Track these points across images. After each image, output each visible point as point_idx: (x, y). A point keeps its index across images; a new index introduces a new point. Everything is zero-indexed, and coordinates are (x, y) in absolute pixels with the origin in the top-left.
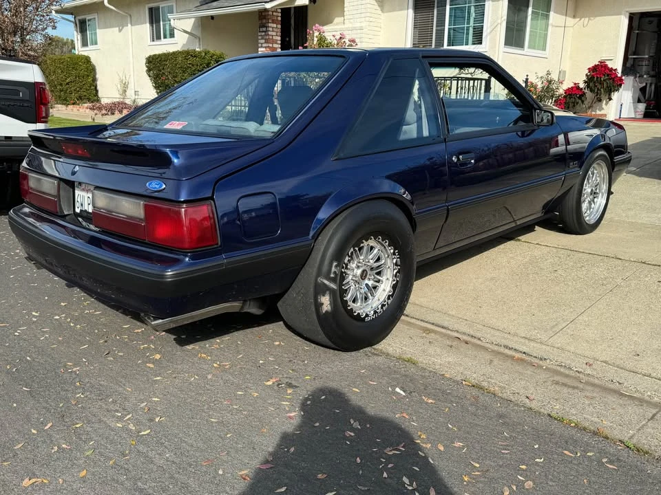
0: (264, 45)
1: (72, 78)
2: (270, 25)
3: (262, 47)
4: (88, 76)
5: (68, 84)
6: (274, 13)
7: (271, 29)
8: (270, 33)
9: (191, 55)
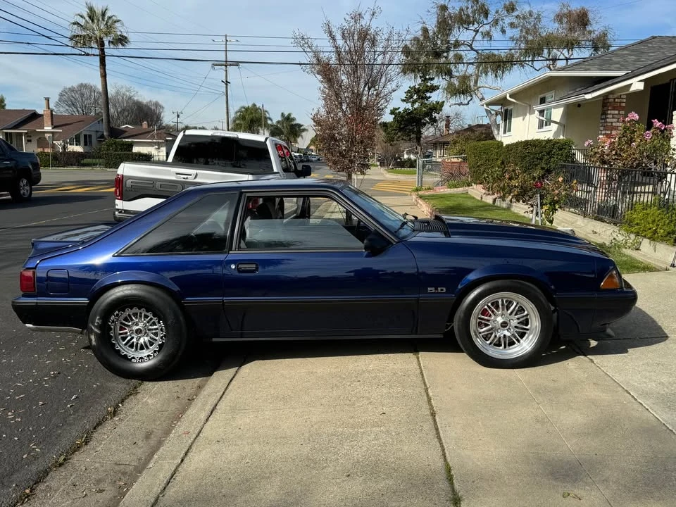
0: (603, 132)
1: (482, 162)
2: (609, 112)
3: (601, 134)
4: (497, 159)
5: (478, 166)
6: (616, 100)
7: (609, 116)
8: (608, 120)
9: (530, 145)
